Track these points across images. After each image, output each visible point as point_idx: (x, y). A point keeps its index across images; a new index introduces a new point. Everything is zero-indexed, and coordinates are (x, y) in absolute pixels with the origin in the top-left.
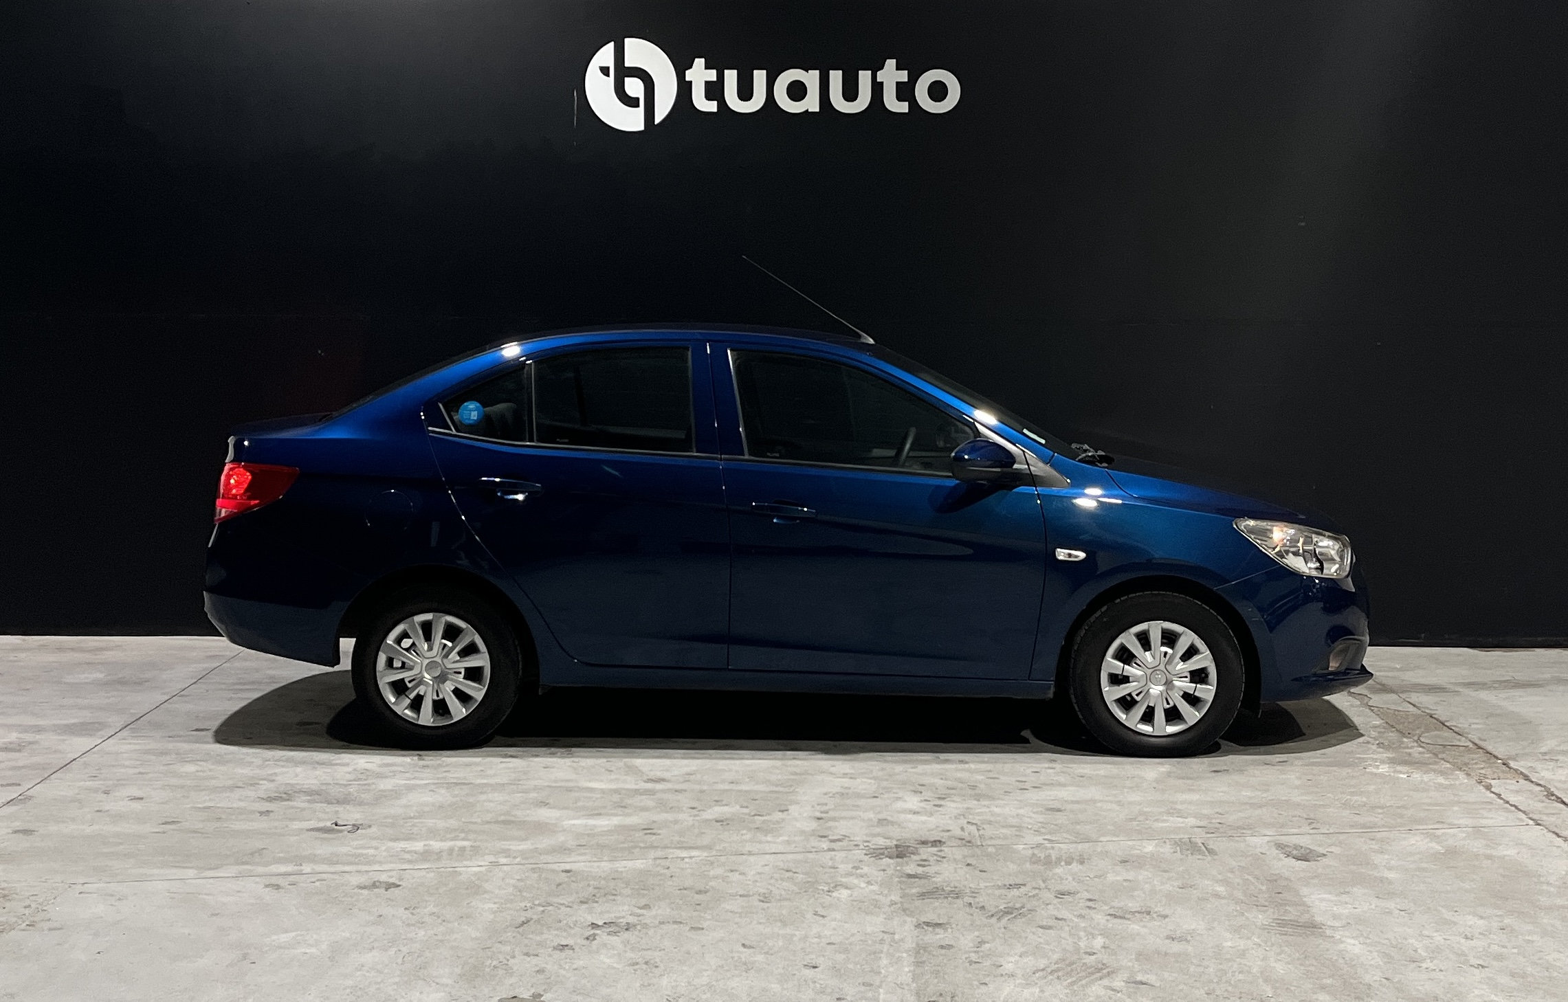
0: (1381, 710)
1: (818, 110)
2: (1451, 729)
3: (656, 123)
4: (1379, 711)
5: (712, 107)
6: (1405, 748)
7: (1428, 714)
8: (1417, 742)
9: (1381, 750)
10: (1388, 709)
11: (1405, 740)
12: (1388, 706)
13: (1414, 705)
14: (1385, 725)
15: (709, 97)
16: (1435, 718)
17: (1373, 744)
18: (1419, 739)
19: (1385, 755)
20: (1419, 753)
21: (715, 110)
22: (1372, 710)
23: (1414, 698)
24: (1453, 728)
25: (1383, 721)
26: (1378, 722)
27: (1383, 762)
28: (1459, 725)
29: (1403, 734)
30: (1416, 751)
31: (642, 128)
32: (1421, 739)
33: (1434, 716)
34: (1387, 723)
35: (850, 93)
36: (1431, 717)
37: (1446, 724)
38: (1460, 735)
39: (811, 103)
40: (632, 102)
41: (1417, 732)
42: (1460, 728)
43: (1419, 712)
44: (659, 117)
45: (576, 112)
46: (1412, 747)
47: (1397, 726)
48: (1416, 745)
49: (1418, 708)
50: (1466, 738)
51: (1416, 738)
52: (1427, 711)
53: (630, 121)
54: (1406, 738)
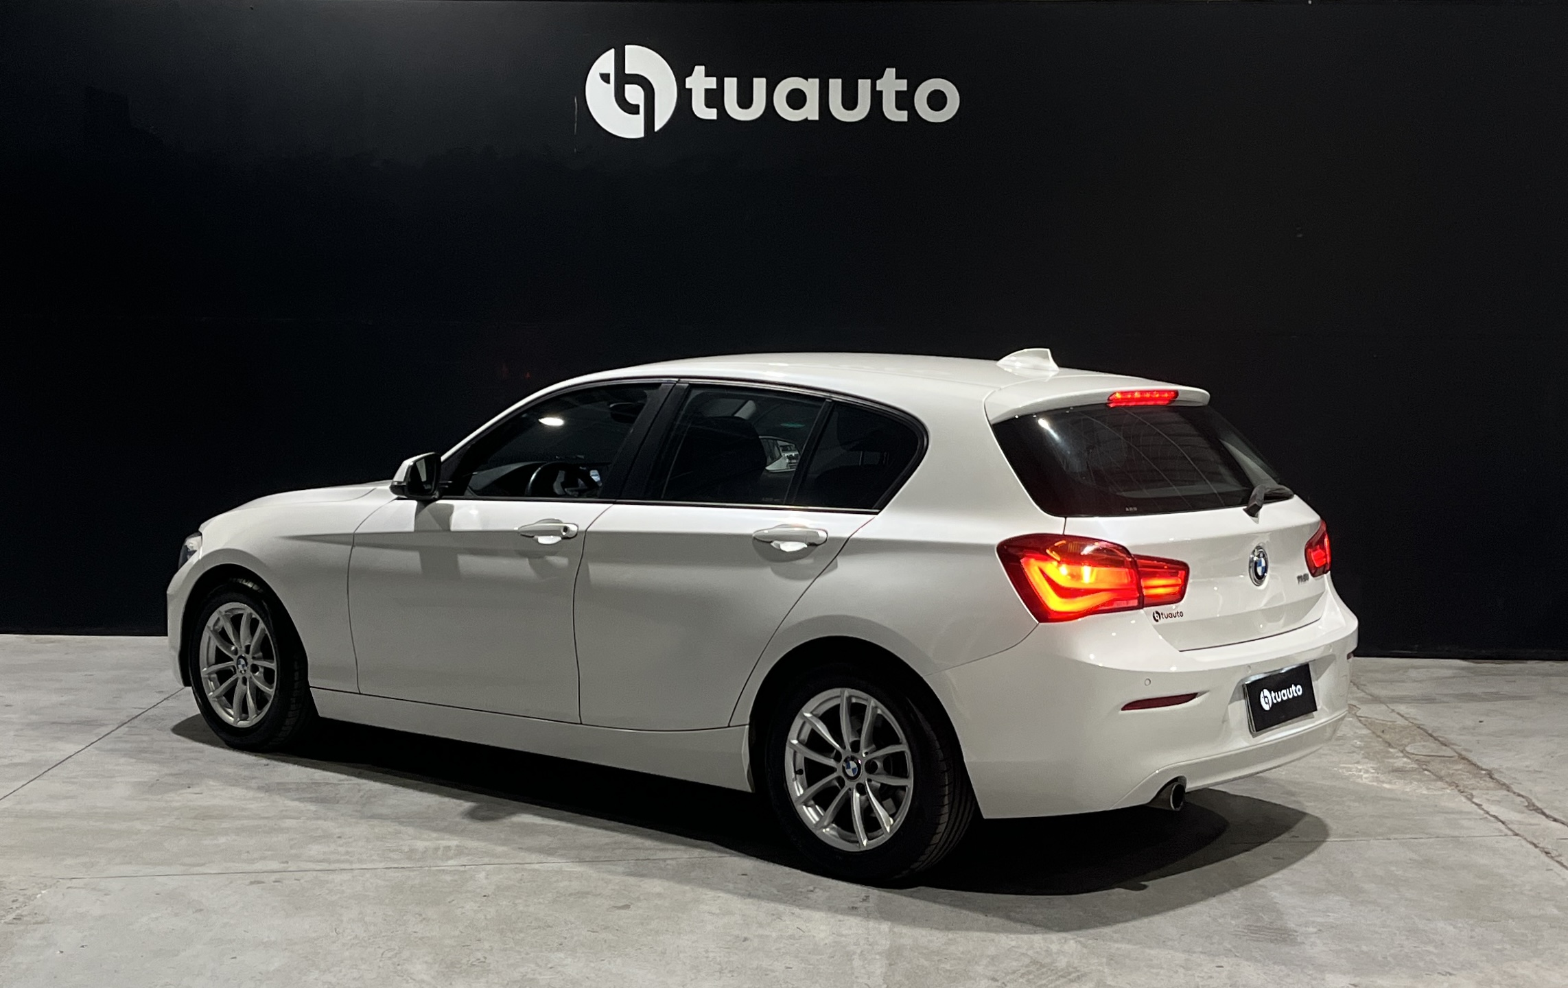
0: (1369, 720)
1: (816, 118)
2: (1439, 741)
3: (657, 128)
4: (1367, 721)
5: (712, 114)
6: (1389, 758)
7: (1416, 725)
8: (1402, 752)
9: (1367, 760)
10: (1377, 719)
11: (1391, 750)
12: (1376, 716)
13: (1402, 716)
14: (1371, 735)
15: (709, 104)
16: (1422, 729)
17: (1359, 754)
18: (1405, 750)
19: (1369, 765)
20: (1405, 763)
21: (715, 117)
22: (1360, 721)
23: (1402, 708)
24: (1440, 739)
25: (1369, 731)
26: (1365, 731)
27: (1367, 771)
28: (1446, 736)
29: (1390, 745)
30: (1401, 762)
31: (642, 135)
32: (1408, 749)
33: (1421, 726)
34: (1374, 733)
35: (850, 101)
36: (1419, 727)
37: (1435, 735)
38: (1446, 745)
39: (810, 112)
40: (633, 109)
41: (1403, 742)
42: (1446, 738)
43: (1407, 723)
44: (659, 124)
45: (576, 119)
46: (1397, 757)
47: (1384, 735)
48: (1401, 755)
49: (1406, 719)
50: (1452, 749)
51: (1401, 748)
52: (1415, 722)
53: (630, 128)
54: (1393, 747)
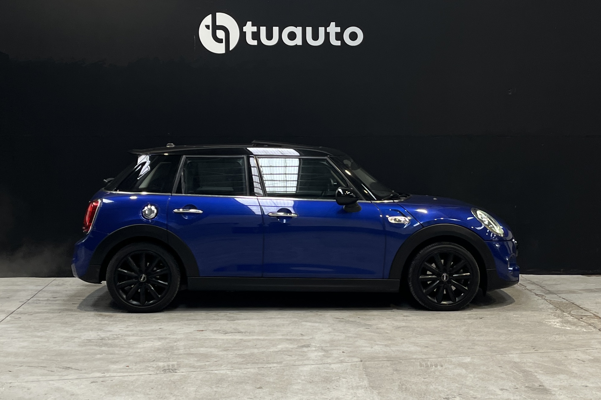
0: (552, 301)
1: (301, 44)
2: (583, 309)
5: (255, 43)
6: (565, 317)
7: (571, 302)
9: (556, 318)
11: (564, 313)
12: (554, 299)
15: (253, 38)
16: (575, 304)
17: (553, 315)
19: (558, 320)
22: (548, 301)
23: (564, 296)
25: (553, 306)
28: (586, 307)
30: (570, 318)
35: (315, 37)
37: (580, 306)
38: (587, 311)
39: (298, 41)
43: (567, 302)
44: (232, 47)
45: (195, 46)
47: (560, 308)
48: (570, 315)
50: (590, 312)
51: (569, 312)
53: (219, 49)
54: (565, 312)
